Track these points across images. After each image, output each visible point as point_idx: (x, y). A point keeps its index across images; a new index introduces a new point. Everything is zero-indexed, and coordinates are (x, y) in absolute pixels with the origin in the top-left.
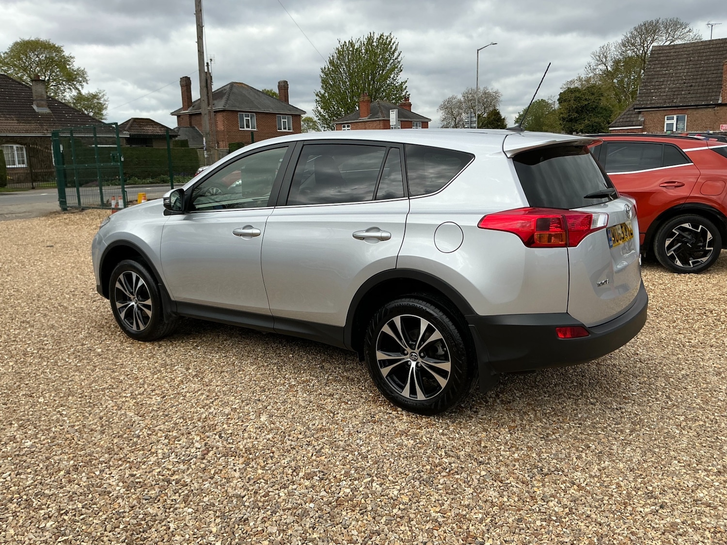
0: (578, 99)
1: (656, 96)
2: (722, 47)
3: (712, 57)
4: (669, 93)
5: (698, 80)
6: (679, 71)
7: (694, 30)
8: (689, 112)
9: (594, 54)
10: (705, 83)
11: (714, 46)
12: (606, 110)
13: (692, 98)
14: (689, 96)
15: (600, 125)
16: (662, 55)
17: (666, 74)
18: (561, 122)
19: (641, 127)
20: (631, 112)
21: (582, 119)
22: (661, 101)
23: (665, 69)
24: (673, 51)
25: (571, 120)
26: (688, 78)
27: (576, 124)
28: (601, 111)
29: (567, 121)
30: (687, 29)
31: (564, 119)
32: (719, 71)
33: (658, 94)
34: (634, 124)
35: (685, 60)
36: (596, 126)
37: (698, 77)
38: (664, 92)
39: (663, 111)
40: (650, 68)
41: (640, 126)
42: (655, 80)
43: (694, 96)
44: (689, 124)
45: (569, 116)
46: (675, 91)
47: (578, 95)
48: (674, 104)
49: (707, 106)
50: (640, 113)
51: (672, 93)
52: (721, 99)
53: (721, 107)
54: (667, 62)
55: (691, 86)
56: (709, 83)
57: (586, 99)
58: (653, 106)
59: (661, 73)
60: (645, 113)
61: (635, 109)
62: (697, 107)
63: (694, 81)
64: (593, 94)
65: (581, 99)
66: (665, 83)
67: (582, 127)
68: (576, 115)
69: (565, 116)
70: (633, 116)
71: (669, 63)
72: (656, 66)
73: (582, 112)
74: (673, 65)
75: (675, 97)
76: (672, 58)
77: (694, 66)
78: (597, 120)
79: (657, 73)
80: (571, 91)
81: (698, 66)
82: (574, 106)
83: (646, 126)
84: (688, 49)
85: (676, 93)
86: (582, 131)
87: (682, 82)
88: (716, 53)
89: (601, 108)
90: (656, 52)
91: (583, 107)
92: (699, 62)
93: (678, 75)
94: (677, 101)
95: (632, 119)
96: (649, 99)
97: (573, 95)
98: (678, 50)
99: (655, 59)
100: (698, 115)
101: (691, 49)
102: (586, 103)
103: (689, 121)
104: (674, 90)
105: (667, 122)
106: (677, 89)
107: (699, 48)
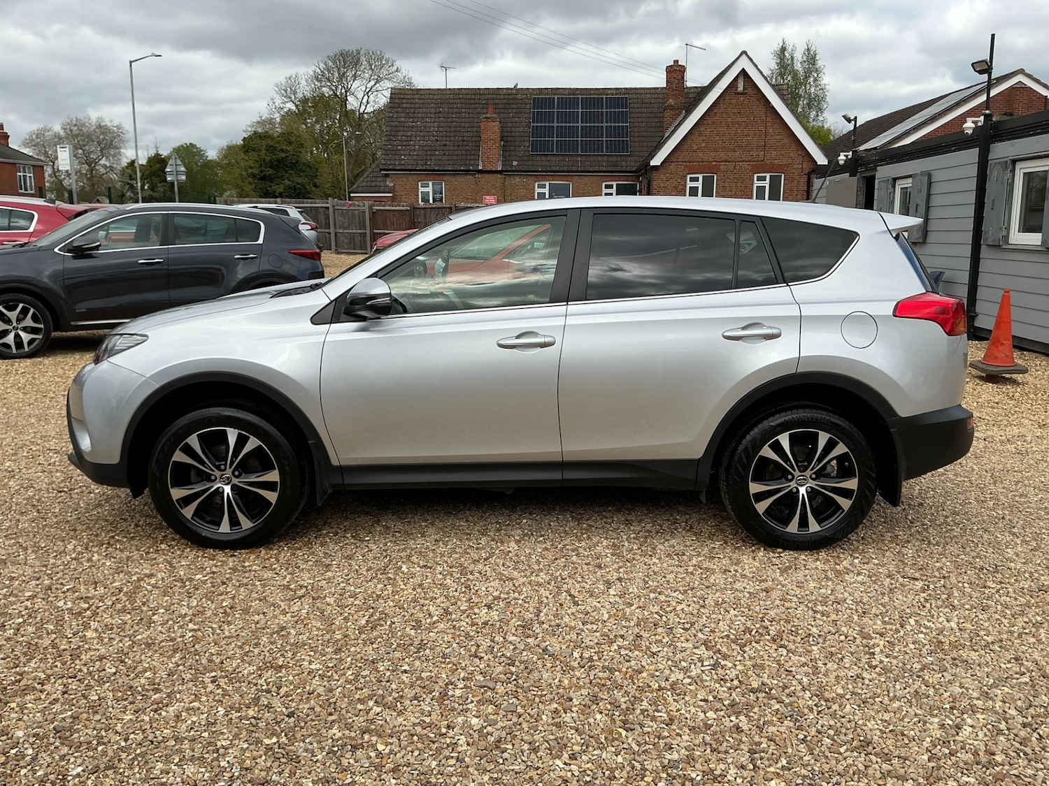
0: (270, 148)
1: (405, 155)
2: (473, 99)
3: (464, 110)
4: (420, 153)
5: (452, 139)
6: (428, 124)
7: (403, 70)
8: (446, 178)
9: (278, 87)
10: (461, 143)
11: (465, 97)
12: (310, 168)
13: (448, 160)
14: (445, 158)
15: (305, 188)
16: (404, 101)
17: (412, 127)
18: (250, 179)
19: (390, 195)
20: (375, 174)
21: (278, 177)
22: (411, 162)
23: (411, 120)
24: (418, 96)
25: (263, 178)
26: (440, 134)
27: (272, 185)
28: (304, 168)
29: (258, 179)
30: (395, 68)
31: (254, 176)
32: (474, 129)
33: (407, 153)
34: (382, 189)
35: (433, 110)
36: (300, 189)
37: (452, 134)
38: (415, 150)
39: (415, 176)
40: (392, 117)
41: (389, 193)
42: (401, 134)
43: (449, 158)
44: (447, 193)
45: (261, 172)
46: (427, 151)
47: (270, 142)
48: (428, 168)
49: (467, 172)
50: (387, 175)
51: (425, 153)
52: (481, 163)
53: (483, 175)
54: (412, 110)
55: (445, 145)
56: (465, 142)
57: (282, 150)
58: (404, 168)
59: (406, 124)
60: (394, 176)
61: (381, 170)
62: (455, 172)
63: (448, 139)
64: (290, 143)
65: (275, 148)
66: (413, 138)
67: (280, 189)
68: (271, 171)
69: (255, 171)
70: (379, 179)
71: (414, 113)
72: (400, 115)
73: (278, 167)
74: (420, 115)
75: (428, 157)
76: (417, 106)
77: (445, 120)
78: (300, 180)
79: (402, 124)
80: (260, 137)
81: (450, 120)
82: (267, 159)
83: (396, 194)
84: (435, 97)
85: (429, 153)
86: (281, 195)
87: (434, 139)
88: (467, 106)
89: (304, 164)
90: (397, 96)
91: (278, 161)
92: (450, 115)
93: (428, 129)
94: (431, 164)
95: (378, 184)
96: (397, 157)
97: (264, 143)
98: (423, 97)
99: (396, 105)
100: (456, 183)
101: (438, 97)
102: (283, 155)
103: (447, 190)
104: (426, 148)
105: (421, 189)
106: (429, 148)
107: (447, 97)
